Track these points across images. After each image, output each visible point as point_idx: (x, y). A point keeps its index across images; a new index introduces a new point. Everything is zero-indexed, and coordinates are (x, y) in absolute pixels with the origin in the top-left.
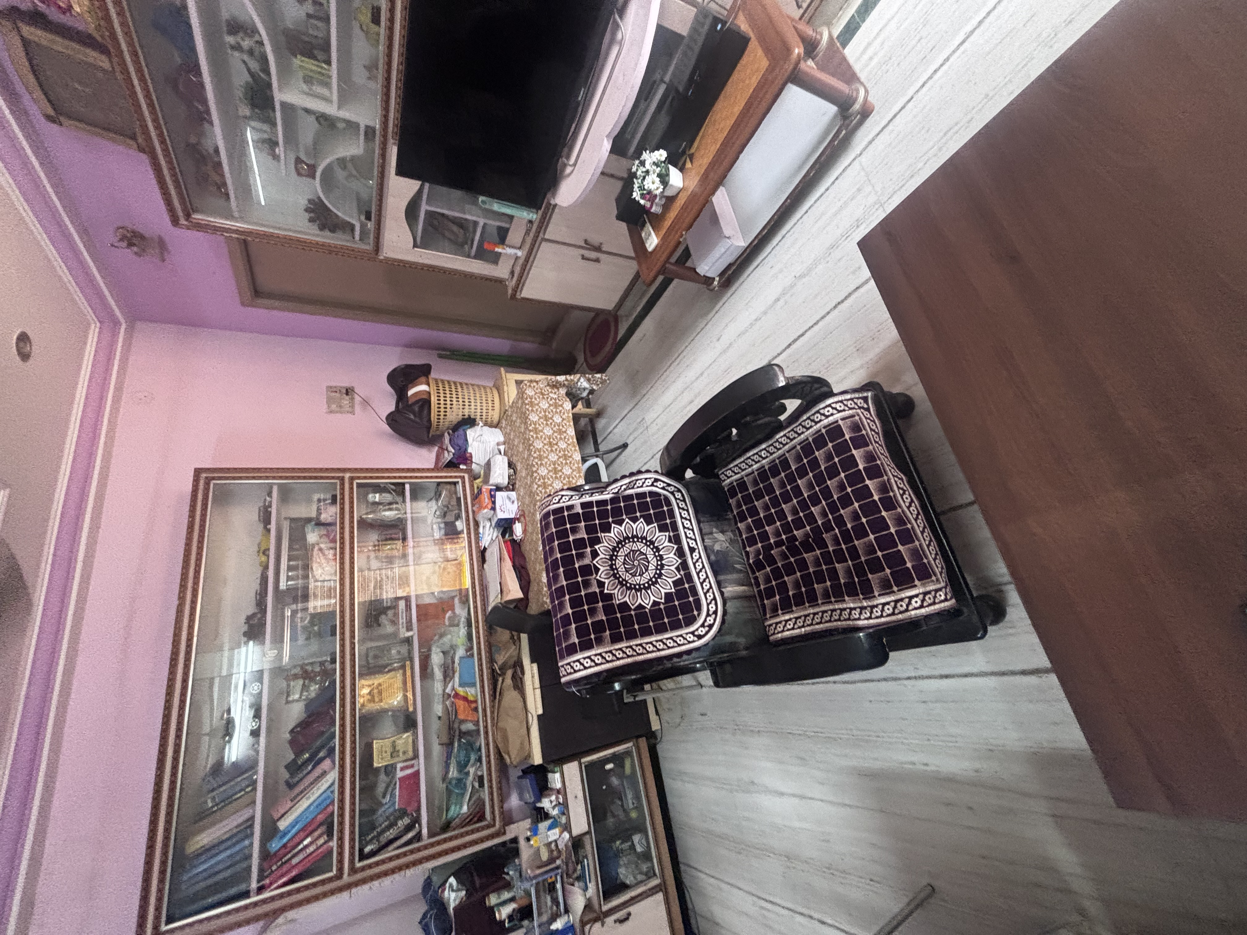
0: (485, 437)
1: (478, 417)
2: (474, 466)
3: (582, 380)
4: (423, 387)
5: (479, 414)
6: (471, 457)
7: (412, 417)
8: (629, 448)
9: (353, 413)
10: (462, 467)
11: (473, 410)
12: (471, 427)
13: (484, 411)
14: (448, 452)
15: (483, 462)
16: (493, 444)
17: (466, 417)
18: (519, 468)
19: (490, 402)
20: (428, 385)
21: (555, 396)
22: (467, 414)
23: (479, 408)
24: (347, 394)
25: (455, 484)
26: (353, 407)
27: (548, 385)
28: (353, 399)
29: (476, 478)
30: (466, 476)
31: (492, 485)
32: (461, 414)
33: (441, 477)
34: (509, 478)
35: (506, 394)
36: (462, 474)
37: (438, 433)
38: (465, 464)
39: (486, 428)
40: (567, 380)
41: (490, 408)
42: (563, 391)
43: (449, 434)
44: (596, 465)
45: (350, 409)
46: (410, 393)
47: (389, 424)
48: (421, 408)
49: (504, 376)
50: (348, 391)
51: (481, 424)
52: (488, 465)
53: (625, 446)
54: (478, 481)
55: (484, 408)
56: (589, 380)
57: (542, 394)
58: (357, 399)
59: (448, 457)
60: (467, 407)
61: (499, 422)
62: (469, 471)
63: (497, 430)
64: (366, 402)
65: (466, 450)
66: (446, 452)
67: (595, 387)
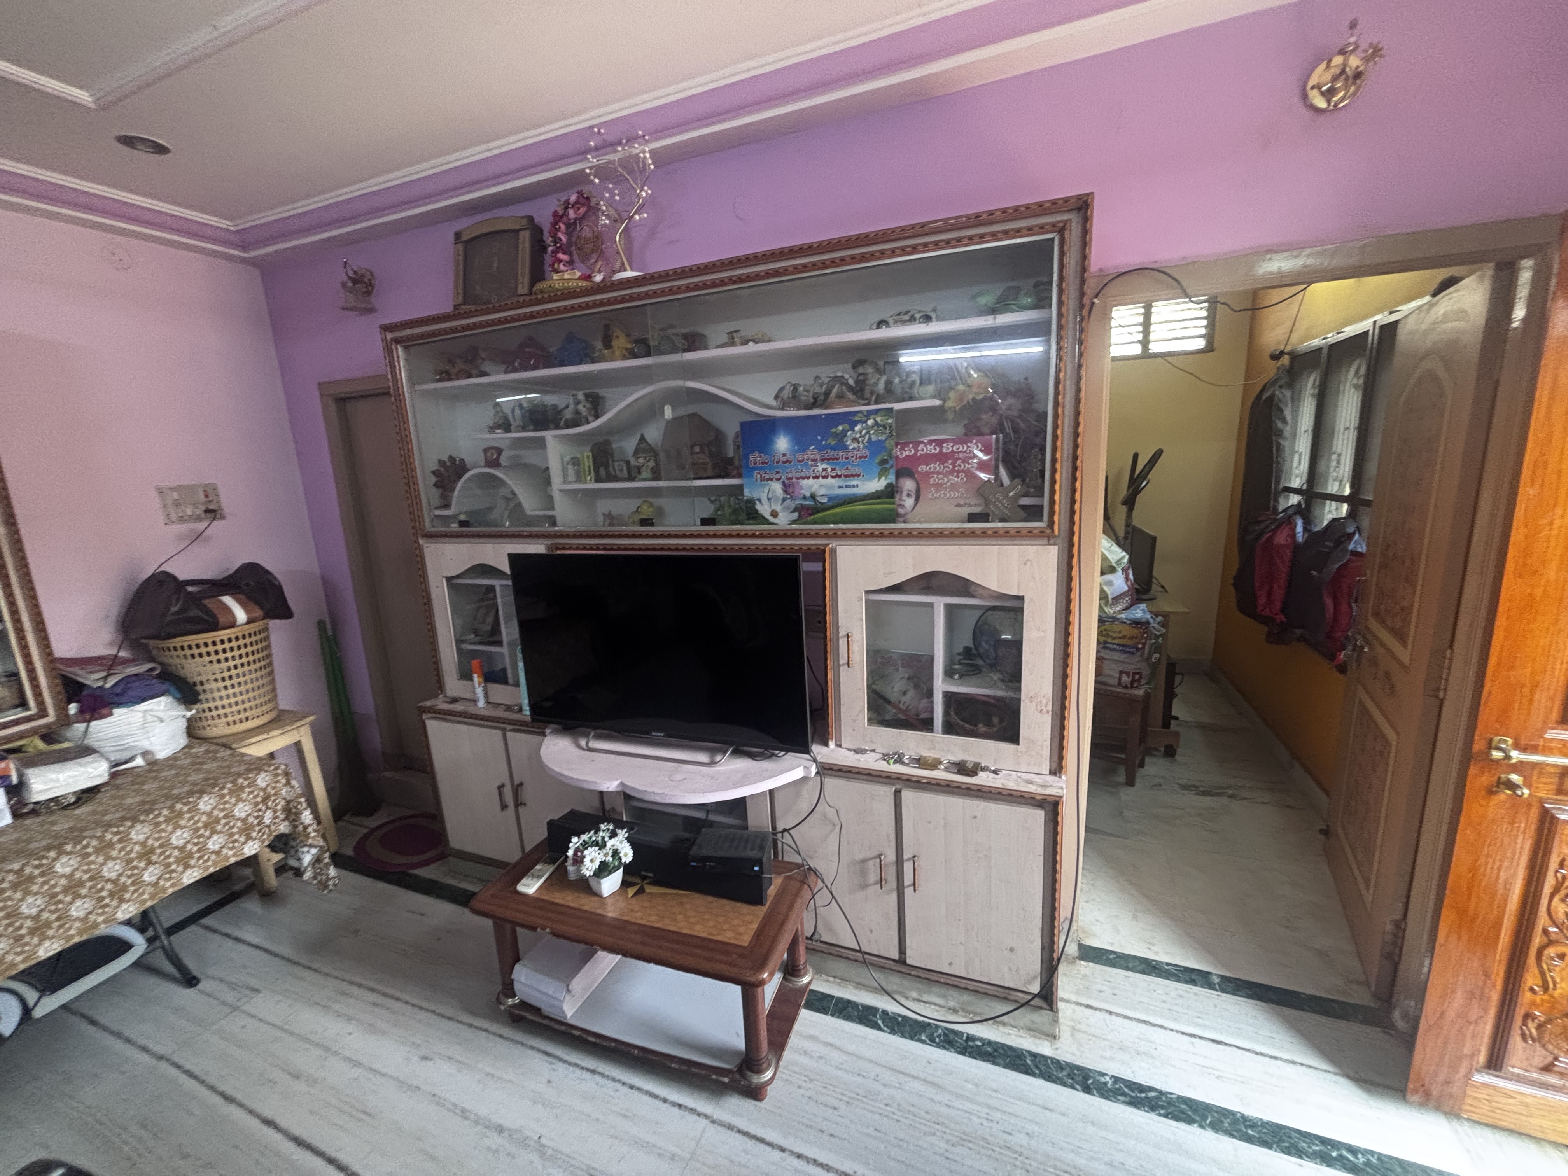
0: (159, 728)
1: (206, 706)
2: (81, 727)
3: (314, 851)
4: (241, 615)
5: (212, 705)
6: (102, 717)
7: (174, 609)
9: (169, 521)
10: (73, 708)
11: (217, 695)
12: (179, 700)
13: (221, 712)
14: (105, 678)
15: (90, 742)
16: (145, 745)
17: (199, 688)
18: (78, 812)
19: (243, 716)
20: (249, 622)
21: (267, 820)
22: (207, 687)
23: (225, 702)
24: (207, 511)
25: (23, 704)
26: (182, 519)
27: (288, 802)
28: (199, 519)
29: (48, 737)
30: (51, 718)
31: (21, 776)
32: (204, 678)
33: (33, 679)
34: (52, 800)
35: (265, 736)
36: (51, 711)
37: (154, 652)
38: (81, 711)
39: (182, 724)
40: (305, 828)
41: (230, 719)
43: (152, 670)
44: (125, 946)
45: (174, 517)
46: (228, 600)
47: (153, 575)
48: (198, 620)
49: (302, 723)
50: (213, 513)
51: (189, 714)
52: (84, 751)
53: (190, 981)
54: (41, 745)
55: (228, 710)
56: (318, 860)
58: (202, 526)
59: (93, 679)
60: (221, 684)
61: (205, 739)
62: (65, 721)
63: (183, 741)
64: (197, 537)
65: (119, 705)
66: (104, 674)
67: (308, 875)
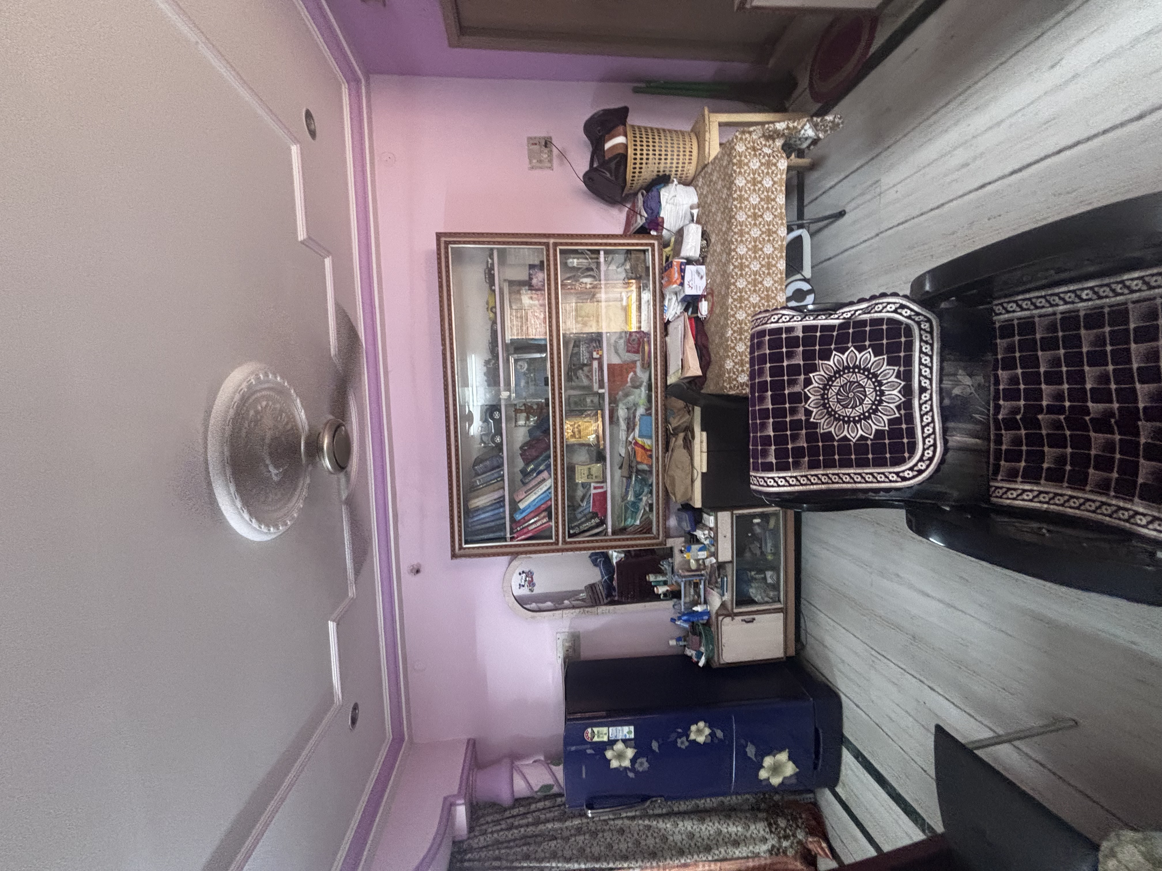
0: (679, 199)
1: (673, 173)
2: (665, 232)
3: (808, 126)
4: (620, 140)
5: (674, 169)
6: (663, 222)
7: (608, 175)
8: (846, 216)
9: (551, 168)
10: (653, 233)
11: (668, 165)
12: (665, 186)
13: (680, 165)
14: (641, 216)
15: (675, 229)
16: (686, 207)
17: (661, 174)
18: (713, 240)
19: (688, 153)
20: (626, 136)
21: (769, 151)
22: (661, 170)
23: (675, 161)
24: (546, 146)
25: (644, 251)
26: (550, 161)
27: (764, 136)
28: (551, 151)
29: (666, 245)
30: (656, 243)
31: (683, 258)
32: (656, 169)
33: (633, 245)
34: (701, 250)
35: (707, 143)
36: (652, 241)
37: (632, 192)
38: (656, 230)
39: (681, 186)
40: (788, 128)
41: (687, 161)
42: (779, 143)
43: (643, 194)
44: (800, 238)
45: (549, 165)
46: (608, 145)
47: (584, 182)
48: (618, 165)
49: (707, 117)
50: (547, 143)
51: (676, 182)
52: (680, 233)
53: (841, 214)
54: (668, 249)
55: (681, 161)
56: (815, 126)
57: (754, 149)
58: (555, 152)
59: (640, 222)
60: (663, 161)
61: (694, 178)
62: (659, 237)
63: (691, 189)
64: (563, 155)
65: (659, 213)
66: (639, 217)
67: (821, 135)
